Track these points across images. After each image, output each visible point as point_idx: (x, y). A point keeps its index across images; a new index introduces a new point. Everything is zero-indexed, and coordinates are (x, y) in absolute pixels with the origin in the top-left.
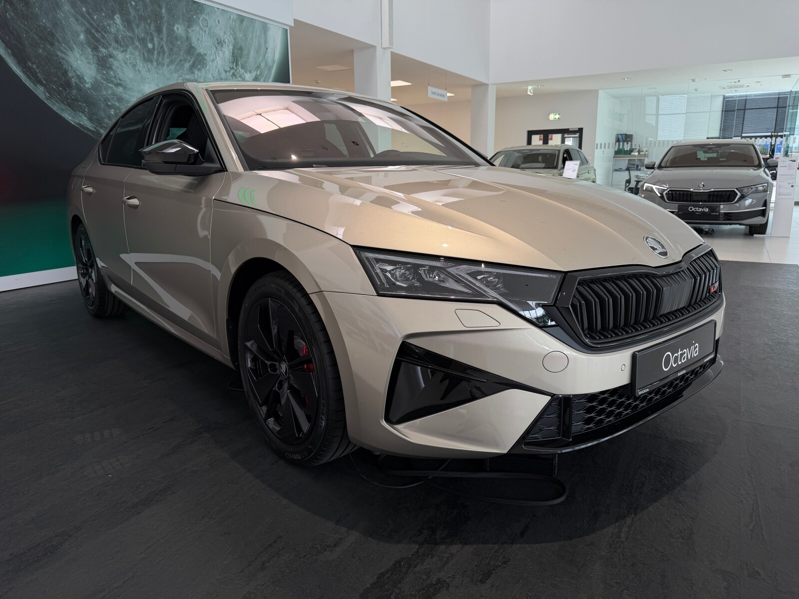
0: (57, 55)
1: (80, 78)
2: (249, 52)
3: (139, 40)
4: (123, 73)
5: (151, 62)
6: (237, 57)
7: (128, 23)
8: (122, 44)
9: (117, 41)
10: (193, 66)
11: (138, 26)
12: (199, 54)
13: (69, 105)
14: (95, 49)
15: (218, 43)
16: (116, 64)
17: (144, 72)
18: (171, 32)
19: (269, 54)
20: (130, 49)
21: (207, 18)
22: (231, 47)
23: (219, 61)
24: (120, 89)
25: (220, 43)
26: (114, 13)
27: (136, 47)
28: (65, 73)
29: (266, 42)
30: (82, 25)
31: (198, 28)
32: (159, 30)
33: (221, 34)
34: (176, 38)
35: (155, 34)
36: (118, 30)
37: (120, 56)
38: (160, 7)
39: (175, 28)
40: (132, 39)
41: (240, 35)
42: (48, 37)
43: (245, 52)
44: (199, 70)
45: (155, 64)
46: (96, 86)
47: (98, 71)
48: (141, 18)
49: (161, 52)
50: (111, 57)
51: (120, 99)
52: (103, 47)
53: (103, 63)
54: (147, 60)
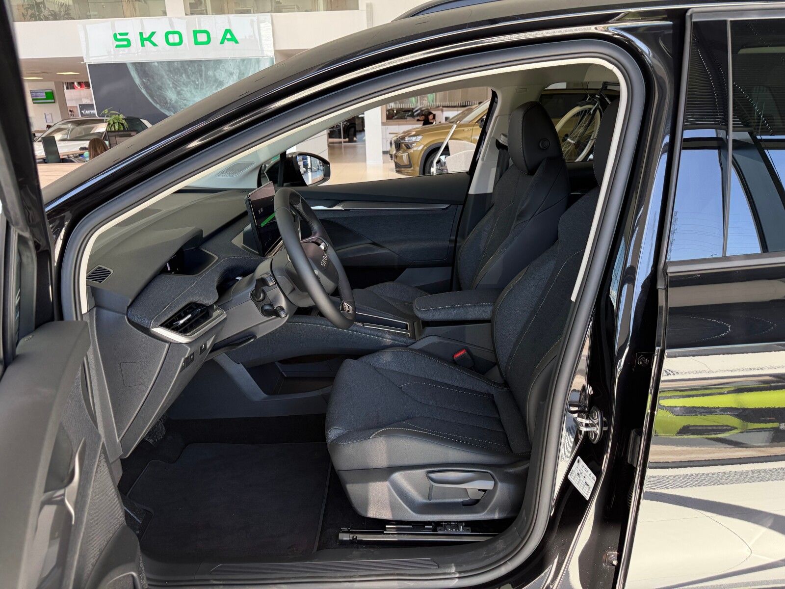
0: (163, 94)
3: (193, 81)
4: (186, 95)
5: (198, 89)
7: (188, 77)
11: (192, 76)
13: (167, 109)
15: (230, 74)
17: (195, 94)
18: (206, 75)
20: (189, 86)
21: (224, 65)
22: (237, 74)
24: (185, 101)
27: (191, 85)
29: (259, 67)
30: (171, 81)
31: (219, 71)
32: (201, 76)
33: (232, 70)
34: (209, 77)
35: (199, 78)
36: (184, 80)
38: (201, 66)
39: (208, 73)
46: (176, 102)
49: (203, 84)
50: (182, 90)
51: (185, 105)
52: (179, 87)
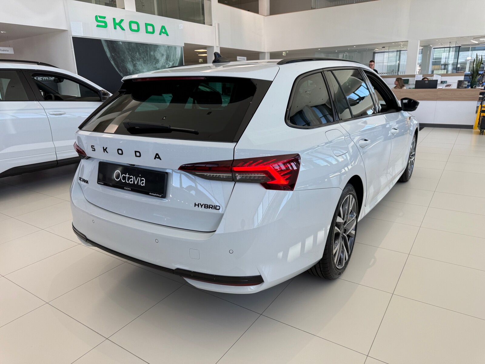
0: (125, 65)
1: (130, 70)
2: (171, 57)
4: (139, 67)
6: (168, 58)
7: (140, 54)
8: (139, 60)
9: (137, 59)
10: (156, 63)
11: (142, 55)
12: (157, 59)
14: (133, 62)
16: (137, 65)
17: (144, 67)
18: (150, 54)
19: (177, 56)
21: (159, 48)
22: (166, 56)
23: (162, 60)
25: (163, 55)
26: (137, 52)
27: (142, 60)
28: (126, 69)
29: (176, 52)
30: (130, 56)
31: (157, 52)
32: (147, 55)
33: (163, 52)
34: (151, 56)
35: (146, 56)
36: (138, 57)
37: (138, 63)
38: (147, 48)
40: (141, 58)
41: (168, 52)
42: (123, 61)
43: (170, 56)
44: (157, 64)
45: (146, 64)
47: (134, 68)
48: (143, 52)
49: (148, 60)
53: (135, 66)
54: (144, 63)
